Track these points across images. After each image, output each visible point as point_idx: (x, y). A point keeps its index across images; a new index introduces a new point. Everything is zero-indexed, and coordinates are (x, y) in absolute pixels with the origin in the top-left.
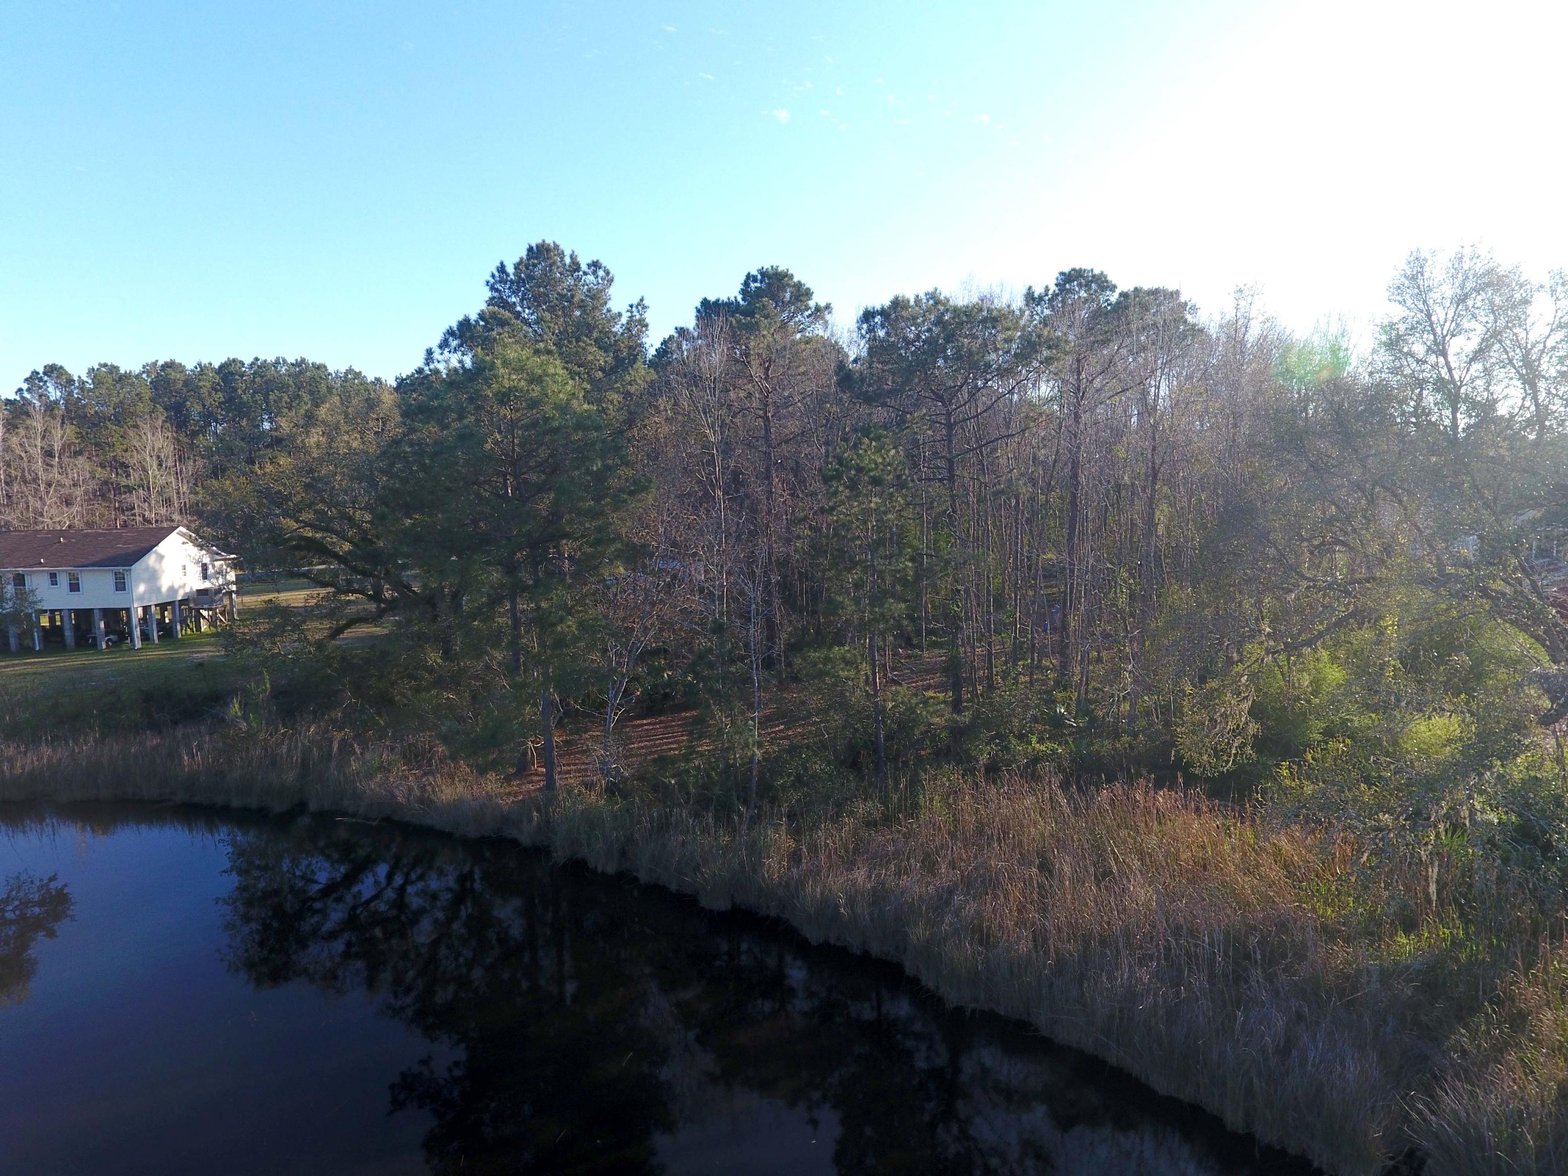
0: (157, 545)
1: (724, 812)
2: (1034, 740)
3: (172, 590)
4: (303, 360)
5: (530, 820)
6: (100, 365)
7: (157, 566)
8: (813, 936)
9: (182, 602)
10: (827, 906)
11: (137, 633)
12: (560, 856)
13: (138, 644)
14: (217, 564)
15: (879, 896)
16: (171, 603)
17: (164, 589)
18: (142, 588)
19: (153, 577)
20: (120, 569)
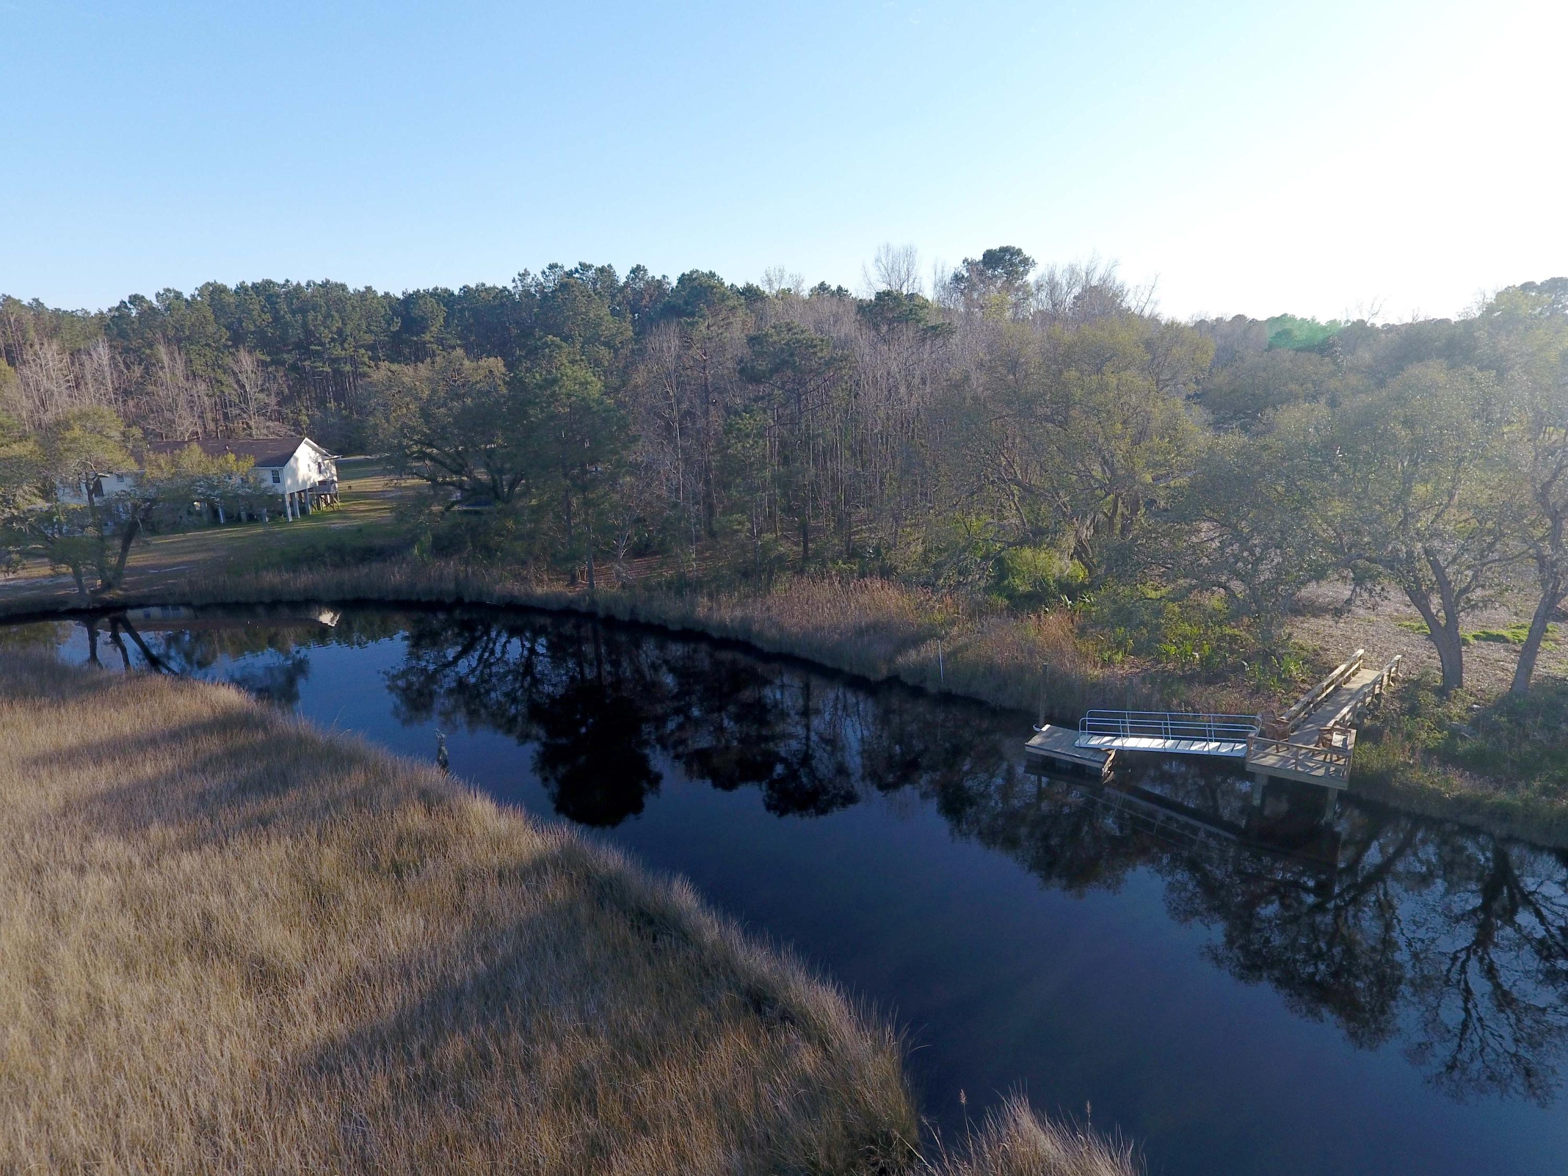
0: (294, 451)
1: (679, 592)
2: (840, 562)
3: (304, 482)
4: (328, 281)
5: (585, 600)
6: (165, 290)
7: (294, 466)
8: (716, 635)
9: (310, 489)
10: (722, 626)
11: (289, 511)
12: (601, 614)
13: (291, 520)
14: (326, 462)
15: (743, 619)
16: (304, 491)
17: (300, 481)
18: (289, 482)
19: (294, 472)
20: (277, 468)
